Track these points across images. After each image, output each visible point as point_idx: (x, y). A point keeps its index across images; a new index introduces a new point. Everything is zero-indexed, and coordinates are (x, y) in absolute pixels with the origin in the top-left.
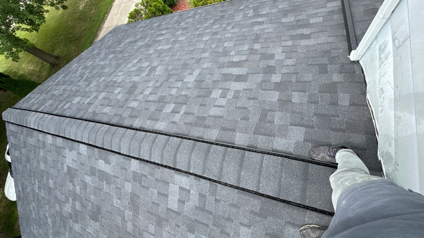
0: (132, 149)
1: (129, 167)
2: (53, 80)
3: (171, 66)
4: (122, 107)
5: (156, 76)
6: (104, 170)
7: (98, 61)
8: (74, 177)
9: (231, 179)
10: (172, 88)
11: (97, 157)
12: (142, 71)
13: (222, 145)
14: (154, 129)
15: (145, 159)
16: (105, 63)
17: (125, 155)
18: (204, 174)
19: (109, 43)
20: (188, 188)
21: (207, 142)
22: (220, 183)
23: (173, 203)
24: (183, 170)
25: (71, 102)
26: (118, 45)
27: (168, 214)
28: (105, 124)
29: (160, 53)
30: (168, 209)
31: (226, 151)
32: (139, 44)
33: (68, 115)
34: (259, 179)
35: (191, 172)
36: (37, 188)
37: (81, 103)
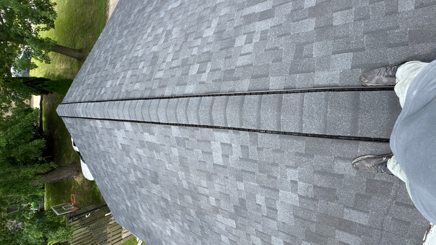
0: (169, 117)
1: (171, 134)
2: (83, 70)
3: (186, 25)
4: (150, 80)
5: (173, 40)
6: (151, 141)
7: (115, 41)
8: (129, 152)
9: (271, 125)
10: (192, 48)
11: (142, 131)
12: (159, 38)
13: (256, 94)
14: (184, 94)
15: (183, 123)
16: (122, 41)
17: (165, 124)
18: (242, 126)
19: (120, 19)
20: (229, 142)
21: (240, 94)
22: (260, 132)
23: (218, 159)
24: (221, 126)
25: (105, 87)
26: (128, 18)
27: (216, 169)
28: (140, 99)
29: (171, 14)
30: (214, 164)
31: (261, 99)
32: (148, 10)
33: (106, 99)
34: (301, 120)
35: (229, 126)
36: (104, 166)
37: (114, 85)
